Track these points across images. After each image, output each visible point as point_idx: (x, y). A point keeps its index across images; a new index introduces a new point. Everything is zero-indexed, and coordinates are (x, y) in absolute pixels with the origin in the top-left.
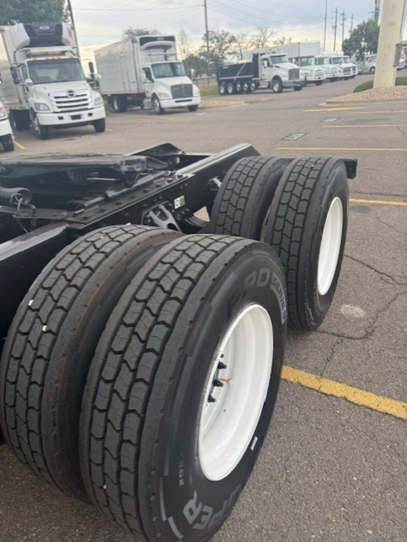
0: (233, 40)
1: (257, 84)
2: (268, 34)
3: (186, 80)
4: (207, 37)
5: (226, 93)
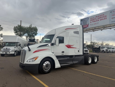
0: (96, 43)
1: (100, 51)
2: (104, 43)
3: (87, 49)
4: (91, 42)
5: (94, 52)
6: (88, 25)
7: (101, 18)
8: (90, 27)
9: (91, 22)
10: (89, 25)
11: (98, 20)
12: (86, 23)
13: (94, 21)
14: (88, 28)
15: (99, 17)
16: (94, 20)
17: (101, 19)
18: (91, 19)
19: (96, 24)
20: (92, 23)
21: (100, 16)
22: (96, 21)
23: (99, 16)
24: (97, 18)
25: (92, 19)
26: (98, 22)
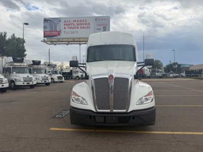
6: (59, 32)
7: (81, 24)
8: (63, 35)
9: (65, 28)
10: (62, 32)
11: (78, 28)
12: (56, 28)
13: (70, 28)
14: (59, 37)
15: (78, 23)
16: (71, 26)
17: (82, 26)
18: (66, 23)
19: (74, 32)
20: (67, 30)
21: (81, 21)
22: (74, 28)
23: (78, 21)
24: (75, 23)
25: (68, 23)
26: (77, 30)
